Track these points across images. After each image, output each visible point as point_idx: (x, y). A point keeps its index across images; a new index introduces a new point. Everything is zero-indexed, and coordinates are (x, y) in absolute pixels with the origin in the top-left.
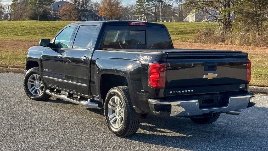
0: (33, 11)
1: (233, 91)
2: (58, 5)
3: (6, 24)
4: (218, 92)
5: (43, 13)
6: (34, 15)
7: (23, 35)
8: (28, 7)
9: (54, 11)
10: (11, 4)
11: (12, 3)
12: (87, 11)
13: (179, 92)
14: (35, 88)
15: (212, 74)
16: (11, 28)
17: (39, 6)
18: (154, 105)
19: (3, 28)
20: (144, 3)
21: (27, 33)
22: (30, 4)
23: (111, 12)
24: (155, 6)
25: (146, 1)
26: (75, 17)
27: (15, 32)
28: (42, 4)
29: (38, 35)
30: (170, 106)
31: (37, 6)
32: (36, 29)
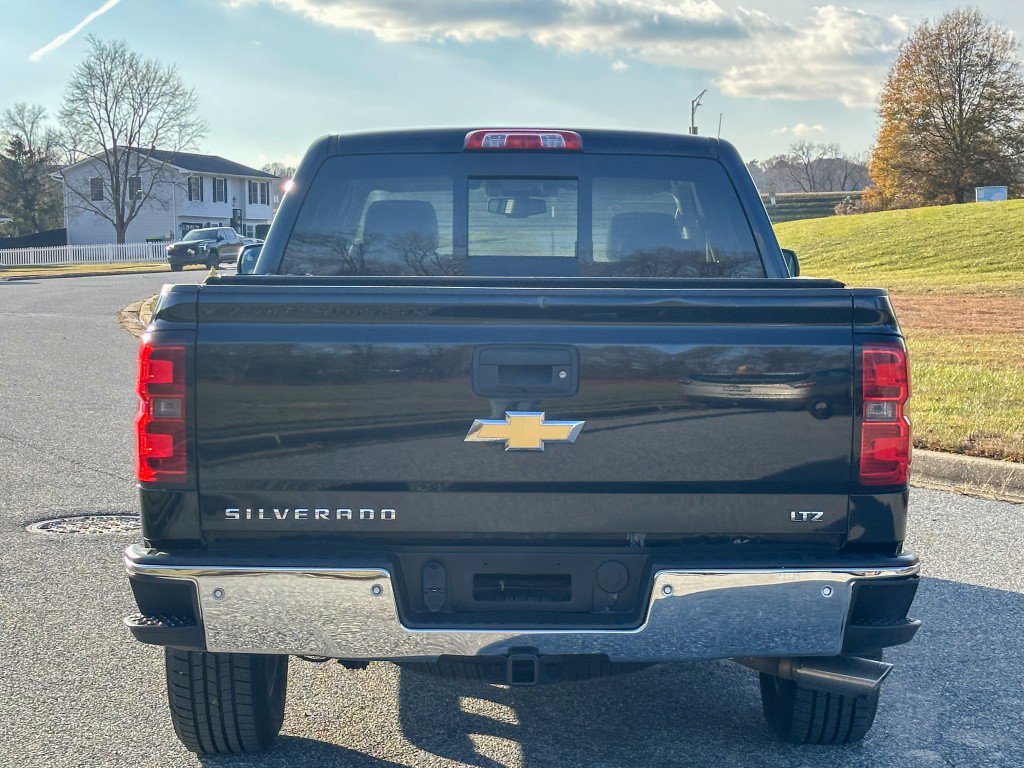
15: (542, 415)
30: (188, 590)
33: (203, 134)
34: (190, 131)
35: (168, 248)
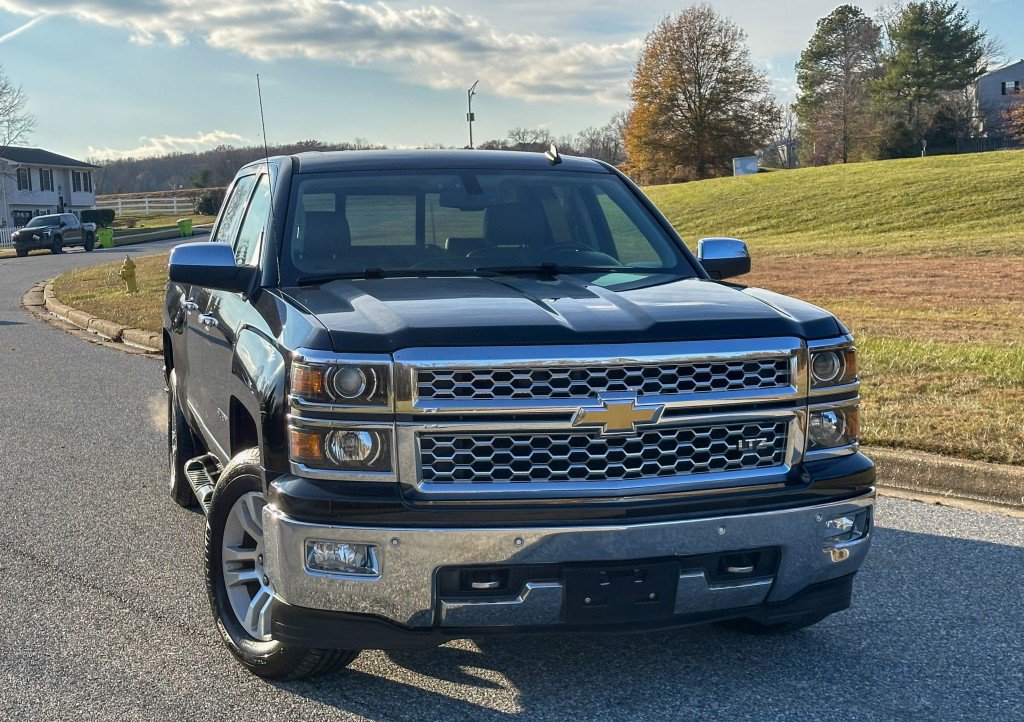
0: (892, 120)
2: (1004, 84)
3: (824, 179)
5: (936, 122)
6: (897, 135)
7: (921, 226)
8: (872, 106)
9: (985, 111)
10: (795, 102)
11: (801, 94)
16: (855, 197)
17: (919, 97)
19: (814, 195)
21: (938, 212)
22: (877, 92)
27: (876, 211)
28: (928, 84)
29: (995, 219)
31: (908, 98)
32: (975, 190)
33: (31, 128)
34: (19, 126)
35: (13, 235)
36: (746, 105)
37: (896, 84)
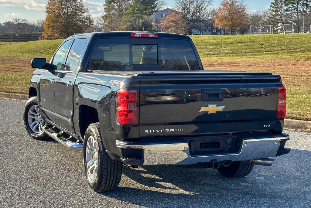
0: (129, 23)
1: (257, 131)
2: (162, 15)
4: (230, 133)
9: (157, 22)
10: (103, 16)
11: (105, 13)
12: (200, 21)
13: (160, 131)
14: (36, 124)
15: (216, 105)
18: (121, 149)
20: (281, 7)
22: (126, 15)
23: (232, 21)
24: (297, 11)
25: (285, 5)
26: (182, 29)
28: (141, 13)
30: (142, 151)
31: (135, 17)
36: (82, 16)
37: (131, 13)
